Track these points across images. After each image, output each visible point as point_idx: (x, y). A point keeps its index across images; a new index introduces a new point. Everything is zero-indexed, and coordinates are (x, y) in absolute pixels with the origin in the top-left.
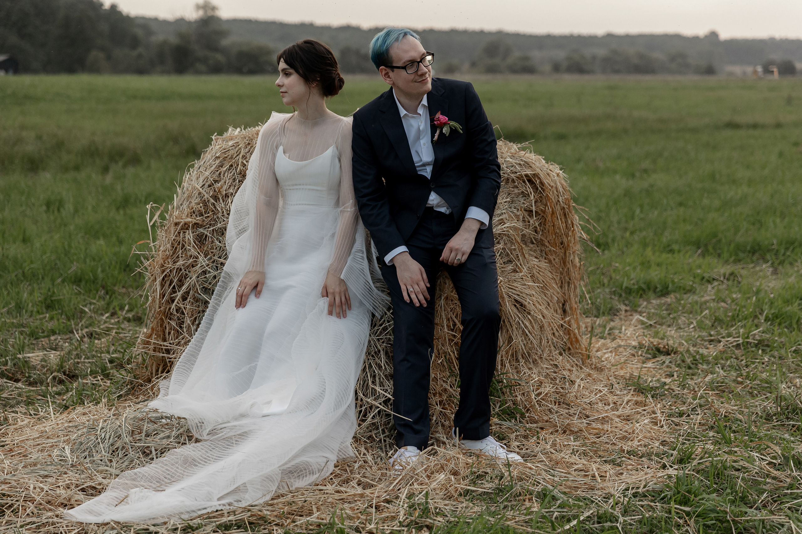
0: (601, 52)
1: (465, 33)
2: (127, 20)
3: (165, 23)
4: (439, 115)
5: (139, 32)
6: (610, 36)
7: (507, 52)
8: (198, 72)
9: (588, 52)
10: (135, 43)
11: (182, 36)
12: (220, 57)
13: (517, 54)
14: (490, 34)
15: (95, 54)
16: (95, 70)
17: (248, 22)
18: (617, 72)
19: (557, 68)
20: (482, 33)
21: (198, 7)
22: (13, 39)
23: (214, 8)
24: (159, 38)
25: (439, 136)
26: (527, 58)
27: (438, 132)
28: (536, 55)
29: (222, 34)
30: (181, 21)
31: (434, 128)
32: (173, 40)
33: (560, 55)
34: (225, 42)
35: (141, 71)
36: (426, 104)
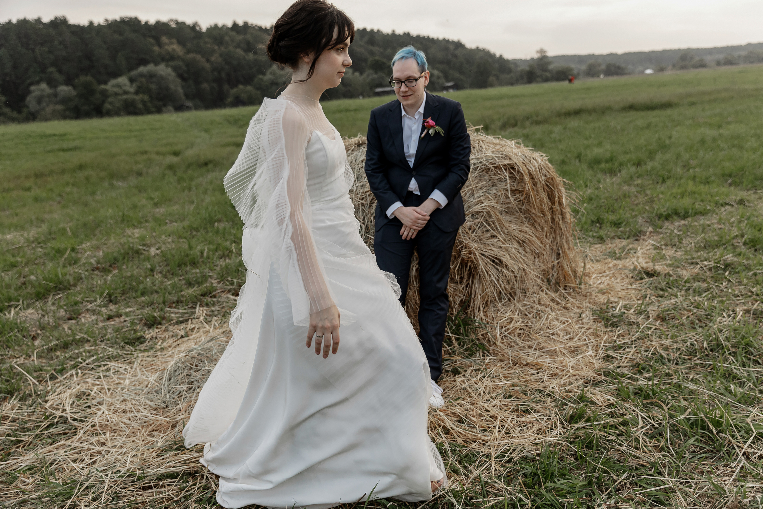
0: (743, 53)
1: (671, 51)
2: (508, 61)
3: (526, 61)
4: (429, 120)
5: (512, 66)
6: (749, 45)
7: (692, 58)
8: (538, 82)
9: (736, 54)
10: (510, 71)
11: (531, 66)
12: (548, 74)
13: (697, 58)
14: (683, 50)
15: (492, 79)
16: (492, 85)
17: (563, 56)
18: (752, 62)
19: (718, 64)
20: (679, 50)
21: (538, 52)
22: (457, 75)
23: (545, 52)
24: (519, 69)
25: (426, 135)
26: (702, 60)
27: (426, 131)
28: (708, 58)
29: (549, 63)
30: (532, 59)
31: (423, 128)
32: (527, 68)
33: (721, 57)
34: (551, 67)
35: (512, 84)
36: (422, 112)
